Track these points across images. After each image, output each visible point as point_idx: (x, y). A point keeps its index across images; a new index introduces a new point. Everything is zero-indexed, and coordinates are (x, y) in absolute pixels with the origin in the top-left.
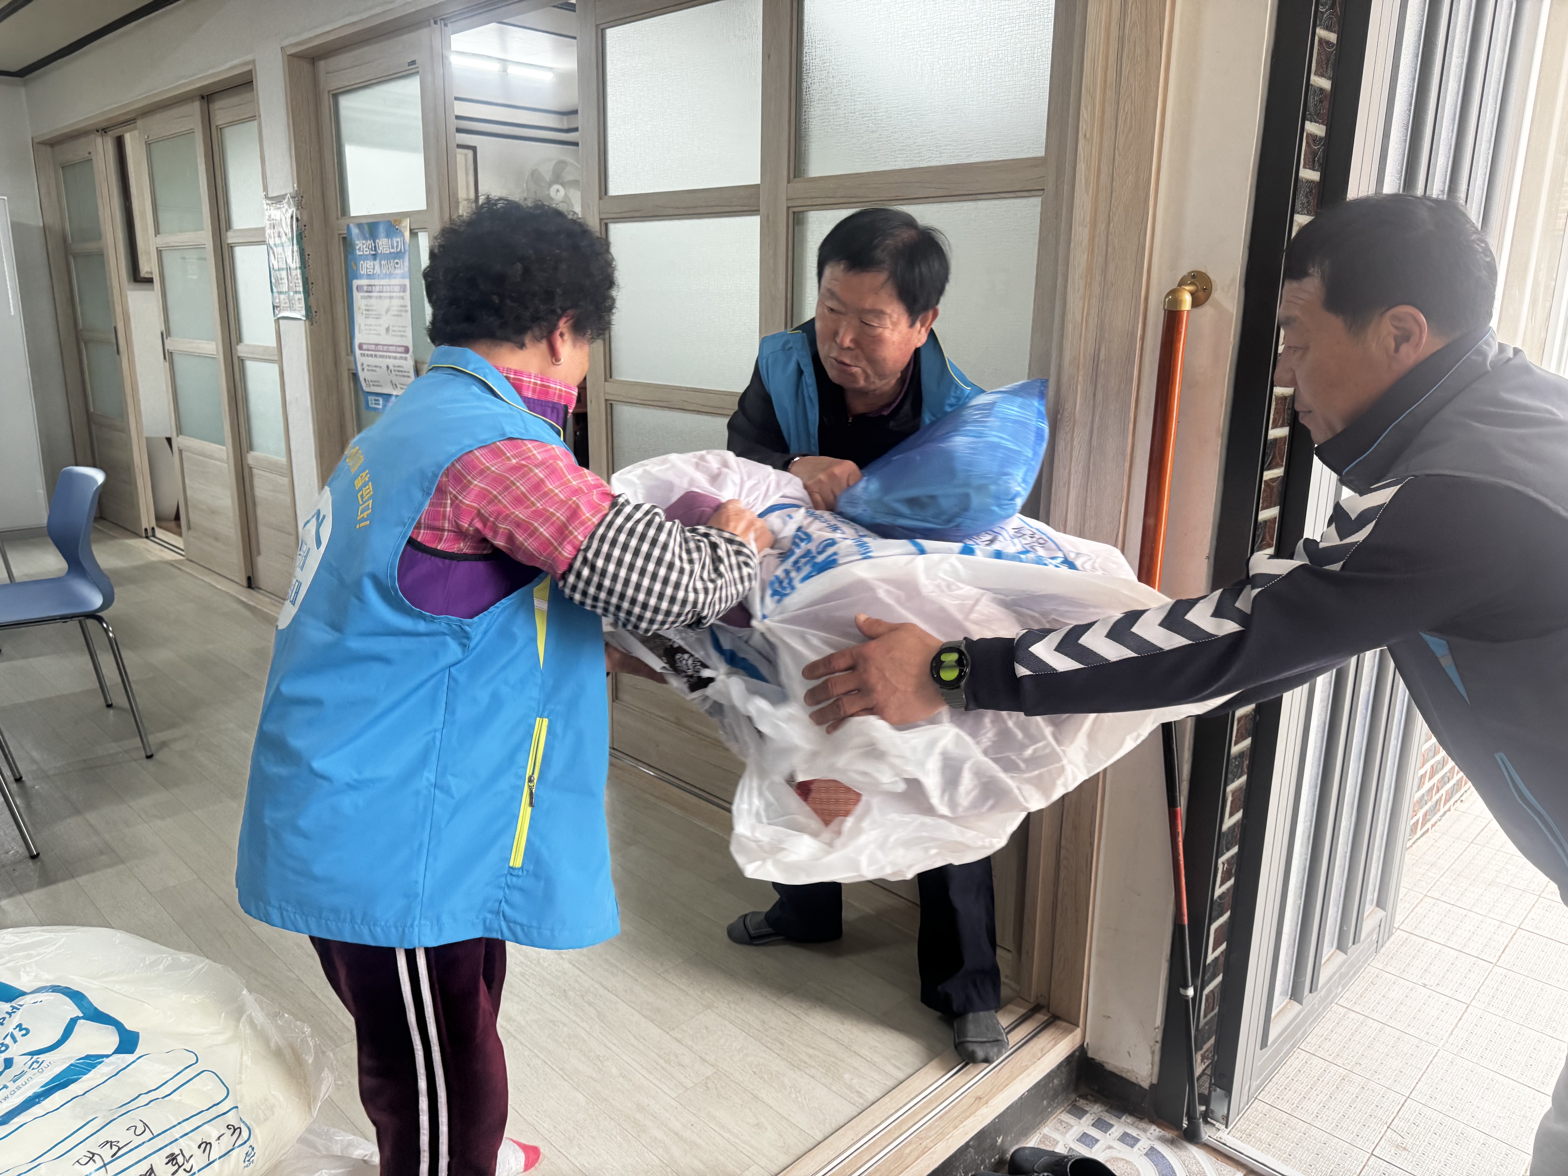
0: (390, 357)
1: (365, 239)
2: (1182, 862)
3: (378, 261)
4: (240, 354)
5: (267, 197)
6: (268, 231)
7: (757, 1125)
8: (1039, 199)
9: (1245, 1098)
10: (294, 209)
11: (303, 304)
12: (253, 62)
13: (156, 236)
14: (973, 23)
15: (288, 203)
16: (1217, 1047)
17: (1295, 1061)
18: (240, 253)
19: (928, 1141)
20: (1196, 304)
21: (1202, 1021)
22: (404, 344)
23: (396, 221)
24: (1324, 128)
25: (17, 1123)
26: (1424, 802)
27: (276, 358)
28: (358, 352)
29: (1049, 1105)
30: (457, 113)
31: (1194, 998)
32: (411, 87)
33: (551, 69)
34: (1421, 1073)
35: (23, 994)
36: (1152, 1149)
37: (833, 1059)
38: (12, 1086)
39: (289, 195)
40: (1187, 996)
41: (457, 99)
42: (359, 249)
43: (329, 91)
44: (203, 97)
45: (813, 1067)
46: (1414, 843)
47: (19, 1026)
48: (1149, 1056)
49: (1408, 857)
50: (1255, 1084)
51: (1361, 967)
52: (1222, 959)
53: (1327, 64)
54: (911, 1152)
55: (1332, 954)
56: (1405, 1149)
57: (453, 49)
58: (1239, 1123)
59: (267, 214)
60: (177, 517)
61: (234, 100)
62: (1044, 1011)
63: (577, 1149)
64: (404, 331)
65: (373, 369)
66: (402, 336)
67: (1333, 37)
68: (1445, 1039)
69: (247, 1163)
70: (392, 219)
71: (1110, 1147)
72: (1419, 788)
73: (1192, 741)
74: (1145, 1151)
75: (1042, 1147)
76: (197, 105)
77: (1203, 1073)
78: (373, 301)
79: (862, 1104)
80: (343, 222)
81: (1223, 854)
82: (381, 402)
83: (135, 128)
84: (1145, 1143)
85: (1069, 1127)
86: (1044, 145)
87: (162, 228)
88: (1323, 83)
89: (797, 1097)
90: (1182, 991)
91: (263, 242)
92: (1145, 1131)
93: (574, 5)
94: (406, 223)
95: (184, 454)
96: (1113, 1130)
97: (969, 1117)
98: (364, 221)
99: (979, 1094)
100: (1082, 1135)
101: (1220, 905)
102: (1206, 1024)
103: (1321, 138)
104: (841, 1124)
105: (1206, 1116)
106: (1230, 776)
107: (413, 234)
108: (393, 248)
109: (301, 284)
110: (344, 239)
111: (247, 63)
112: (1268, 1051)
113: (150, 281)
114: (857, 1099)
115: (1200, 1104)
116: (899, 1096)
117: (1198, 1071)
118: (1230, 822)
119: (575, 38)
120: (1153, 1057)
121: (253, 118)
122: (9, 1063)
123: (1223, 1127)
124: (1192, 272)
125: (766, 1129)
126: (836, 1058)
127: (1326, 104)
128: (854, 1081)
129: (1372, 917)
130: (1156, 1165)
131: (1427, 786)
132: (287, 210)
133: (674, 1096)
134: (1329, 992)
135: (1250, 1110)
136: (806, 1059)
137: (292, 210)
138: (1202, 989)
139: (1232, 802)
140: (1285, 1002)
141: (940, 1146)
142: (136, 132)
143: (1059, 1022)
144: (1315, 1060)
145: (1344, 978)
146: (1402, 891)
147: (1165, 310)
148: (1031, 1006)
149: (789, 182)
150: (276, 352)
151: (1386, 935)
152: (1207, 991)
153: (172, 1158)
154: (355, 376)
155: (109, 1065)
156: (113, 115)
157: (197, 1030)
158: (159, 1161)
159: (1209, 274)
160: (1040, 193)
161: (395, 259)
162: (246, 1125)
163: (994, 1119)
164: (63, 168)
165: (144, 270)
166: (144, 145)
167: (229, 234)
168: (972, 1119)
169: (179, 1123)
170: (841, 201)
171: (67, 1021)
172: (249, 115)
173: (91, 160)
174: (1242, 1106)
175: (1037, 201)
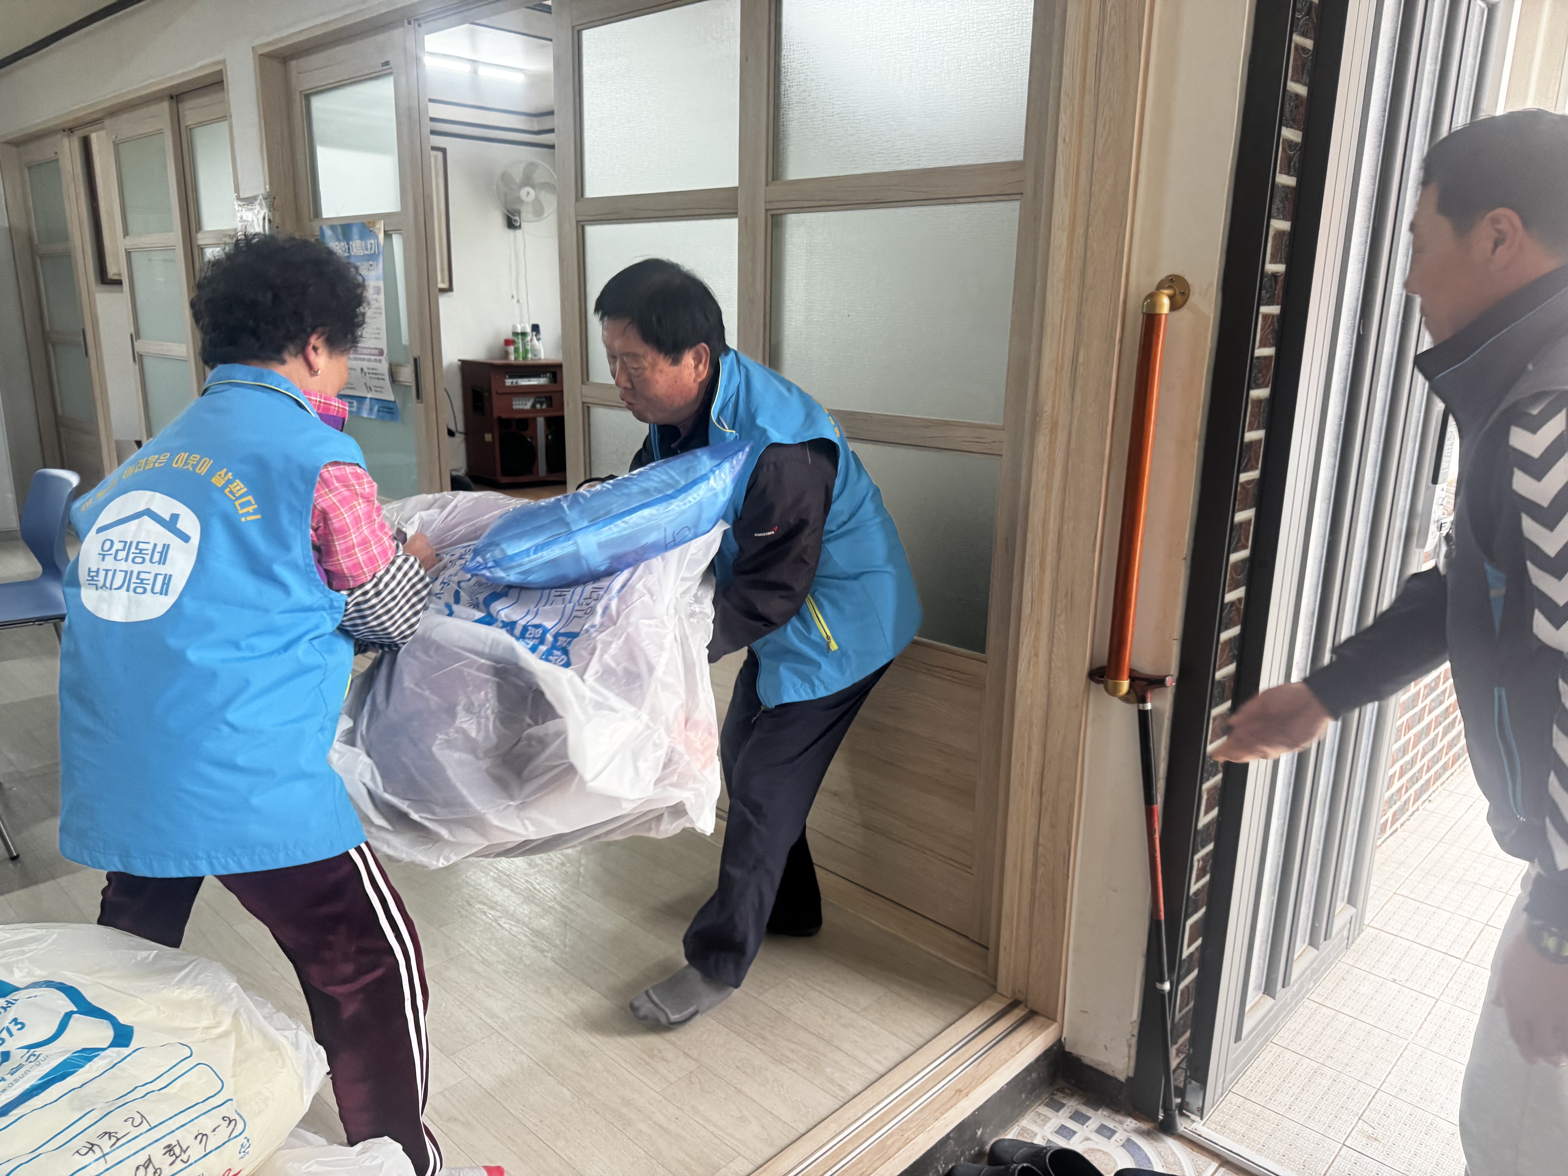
0: (364, 359)
1: (338, 240)
2: (1159, 859)
5: (238, 198)
7: (742, 1117)
8: (1018, 203)
9: (1219, 1091)
10: (266, 209)
12: (223, 62)
13: (124, 237)
14: (952, 27)
15: (261, 204)
16: (1192, 1041)
17: (1268, 1055)
19: (909, 1133)
20: (1174, 307)
21: (1178, 1016)
22: (379, 347)
23: (369, 223)
24: (1300, 134)
25: (16, 1115)
26: (1393, 802)
29: (1027, 1098)
30: (432, 115)
31: (1170, 992)
32: (385, 88)
33: (521, 70)
34: (1391, 1066)
35: (17, 989)
36: (1129, 1140)
37: (814, 1054)
38: (10, 1078)
39: (260, 197)
40: (1163, 991)
41: (431, 100)
43: (301, 92)
44: (172, 97)
45: (795, 1061)
46: (1383, 842)
47: (15, 1021)
48: (1126, 1050)
49: (1377, 856)
50: (1228, 1077)
51: (1332, 962)
52: (1197, 955)
53: (1303, 70)
54: (893, 1143)
55: (1304, 950)
56: (1376, 1139)
57: (427, 50)
58: (1214, 1114)
59: (239, 215)
61: (205, 100)
62: (1022, 1006)
63: (563, 1142)
64: (379, 334)
66: (376, 338)
67: (1309, 44)
68: (1414, 1032)
69: (242, 1154)
70: (365, 221)
71: (1087, 1139)
72: (1388, 789)
73: (1168, 740)
74: (1122, 1143)
75: (1021, 1138)
76: (165, 105)
77: (1178, 1067)
79: (844, 1098)
80: (316, 224)
81: (1198, 851)
82: (355, 405)
83: (103, 129)
84: (1121, 1136)
85: (1047, 1119)
86: (1023, 149)
87: (131, 227)
88: (1299, 89)
89: (779, 1091)
90: (1158, 985)
92: (1121, 1123)
93: (549, 7)
94: (380, 226)
96: (1090, 1122)
97: (949, 1109)
98: (336, 223)
99: (960, 1087)
100: (1060, 1128)
101: (1195, 902)
102: (1181, 1019)
103: (1297, 144)
104: (824, 1117)
105: (1181, 1107)
106: (1205, 775)
107: (388, 235)
108: (367, 249)
111: (218, 63)
112: (1242, 1045)
113: (119, 283)
114: (839, 1092)
115: (1177, 1096)
116: (881, 1089)
117: (1174, 1063)
118: (1204, 820)
119: (551, 40)
120: (1129, 1051)
121: (223, 118)
122: (6, 1056)
123: (1198, 1119)
124: (1170, 276)
125: (750, 1122)
126: (817, 1052)
127: (1302, 110)
128: (836, 1075)
129: (1343, 914)
130: (1133, 1156)
131: (1397, 785)
132: (259, 212)
133: (658, 1090)
134: (1301, 987)
135: (1224, 1102)
136: (788, 1054)
137: (264, 211)
138: (1178, 984)
139: (1208, 800)
140: (1258, 997)
141: (921, 1138)
142: (102, 133)
143: (1037, 1018)
144: (1288, 1054)
145: (1315, 973)
146: (1372, 889)
147: (1144, 313)
148: (1009, 1001)
149: (767, 185)
151: (1357, 932)
152: (1182, 986)
153: (169, 1149)
155: (104, 1058)
156: (78, 115)
157: (192, 1025)
158: (157, 1153)
159: (1187, 278)
160: (1019, 197)
161: (368, 261)
162: (241, 1117)
163: (974, 1112)
164: (29, 168)
165: (112, 271)
166: (111, 145)
167: (200, 235)
168: (952, 1111)
169: (176, 1115)
170: (819, 204)
171: (62, 1015)
172: (220, 116)
173: (57, 160)
174: (1216, 1098)
175: (1016, 205)
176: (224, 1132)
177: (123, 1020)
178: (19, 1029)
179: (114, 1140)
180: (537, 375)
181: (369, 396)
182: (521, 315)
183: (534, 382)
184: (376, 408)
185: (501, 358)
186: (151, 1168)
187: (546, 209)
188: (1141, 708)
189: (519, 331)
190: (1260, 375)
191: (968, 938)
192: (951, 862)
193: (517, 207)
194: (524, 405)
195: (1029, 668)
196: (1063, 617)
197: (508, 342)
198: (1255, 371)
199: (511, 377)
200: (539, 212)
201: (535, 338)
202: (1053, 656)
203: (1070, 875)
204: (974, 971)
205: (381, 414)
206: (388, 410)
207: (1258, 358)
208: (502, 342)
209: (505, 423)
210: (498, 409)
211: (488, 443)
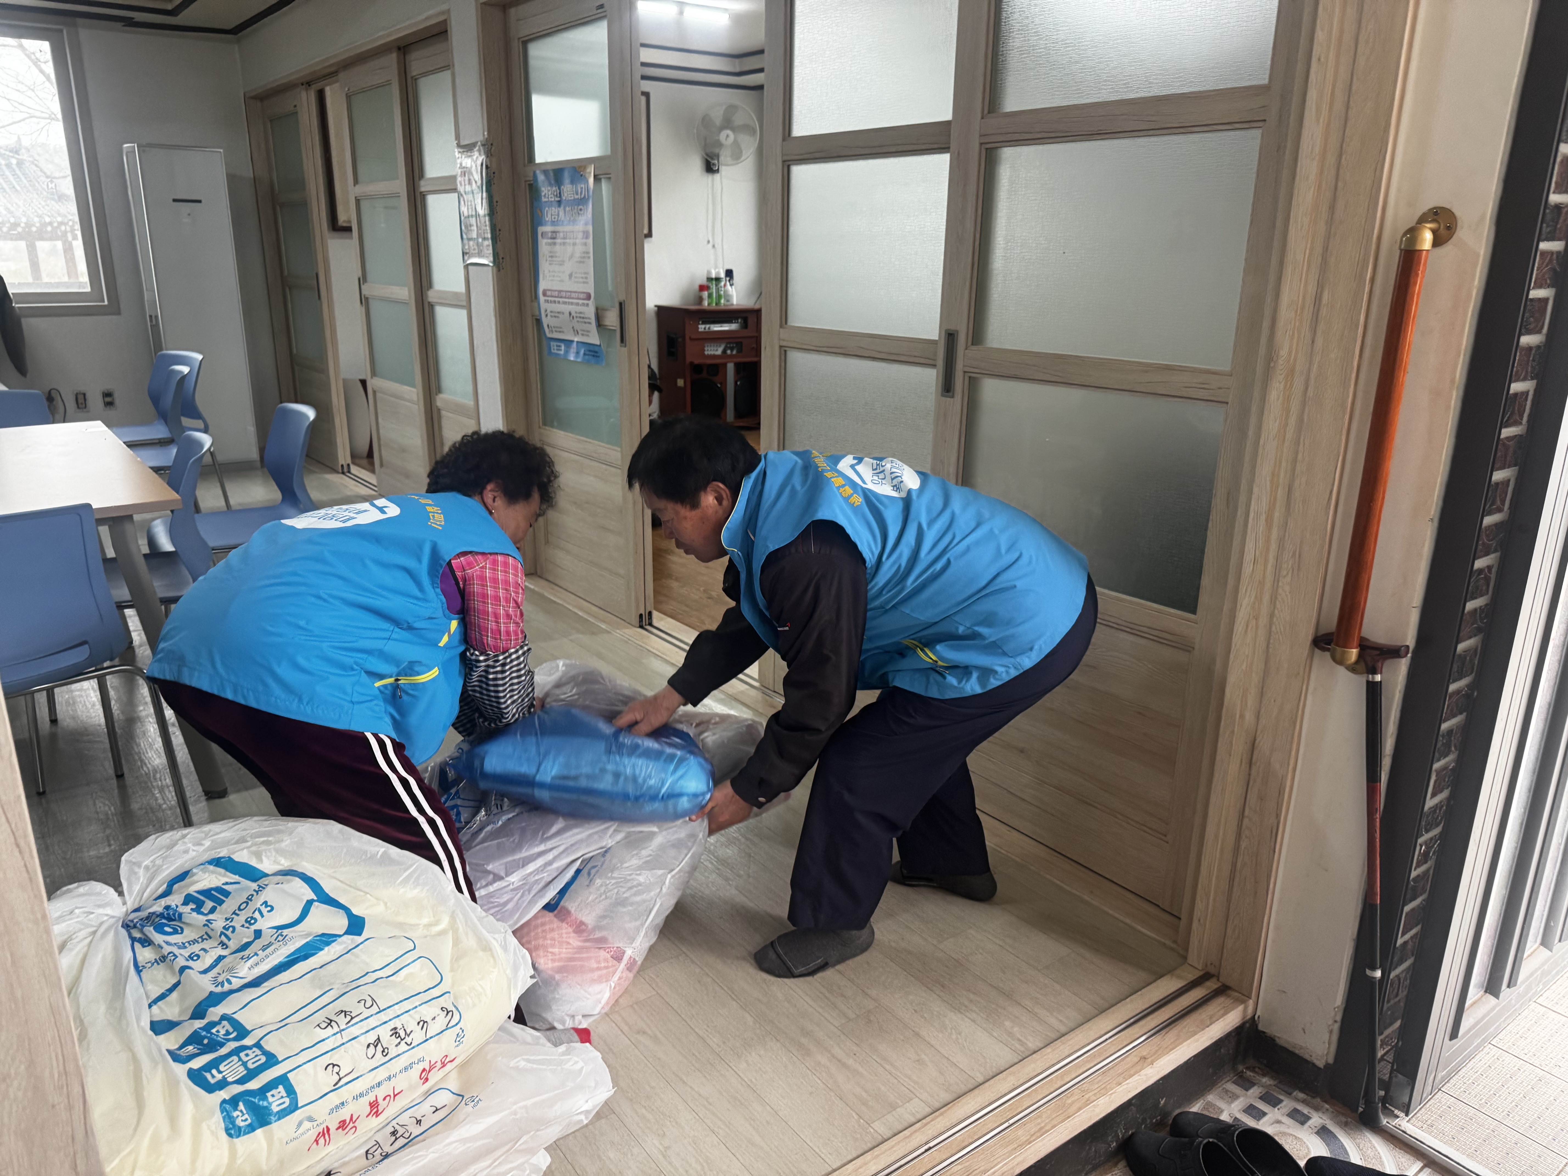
0: (572, 304)
1: (551, 185)
2: (1378, 841)
3: (562, 208)
4: (430, 300)
5: (459, 146)
6: (459, 179)
7: (918, 1061)
8: (1260, 131)
9: (1429, 1087)
10: (483, 157)
11: (491, 251)
12: (448, 11)
13: (354, 185)
15: (479, 151)
16: (1402, 1033)
17: (1485, 1057)
18: (432, 201)
19: (1091, 1094)
20: (1437, 242)
21: (1388, 1004)
22: (588, 291)
23: (580, 167)
27: (464, 303)
28: (542, 298)
30: (643, 60)
31: (1381, 980)
32: (599, 32)
33: (726, 10)
35: (266, 875)
36: (1324, 1127)
37: (994, 1006)
38: (262, 955)
39: (479, 144)
40: (1374, 978)
41: (642, 45)
42: (545, 196)
43: (519, 39)
44: (399, 49)
45: (974, 1011)
47: (265, 904)
48: (1326, 1037)
50: (1440, 1075)
51: (1565, 966)
52: (1413, 944)
54: (1073, 1103)
55: (1535, 950)
58: (1421, 1112)
59: (459, 161)
60: (370, 455)
61: (430, 50)
62: (1214, 980)
64: (586, 278)
65: (556, 315)
66: (584, 283)
69: (458, 1043)
70: (576, 165)
71: (1278, 1122)
74: (1316, 1129)
75: (1205, 1113)
76: (394, 57)
77: (1383, 1058)
78: (557, 248)
79: (1023, 1052)
80: (529, 169)
81: (1422, 835)
82: (563, 348)
83: (337, 81)
84: (1315, 1122)
85: (1235, 1097)
86: (1268, 72)
87: (360, 178)
89: (957, 1038)
90: (1368, 972)
91: (455, 190)
92: (1317, 1109)
94: (591, 170)
95: (379, 395)
96: (1282, 1105)
97: (1131, 1076)
98: (549, 167)
99: (1145, 1054)
100: (1249, 1106)
101: (1414, 888)
102: (1388, 1009)
105: (1385, 1101)
106: (1438, 753)
107: (597, 179)
108: (577, 194)
109: (489, 231)
110: (531, 186)
111: (443, 13)
112: (1458, 1043)
113: (349, 229)
114: (1017, 1046)
115: (1380, 1089)
116: (1061, 1048)
117: (1380, 1052)
118: (1431, 802)
120: (1330, 1037)
121: (448, 67)
122: (258, 935)
123: (1402, 1115)
124: (1435, 208)
125: (927, 1066)
126: (997, 1005)
128: (1015, 1030)
130: (1328, 1145)
132: (477, 158)
133: (837, 1025)
134: (1529, 988)
135: (1432, 1101)
136: (966, 1003)
138: (1390, 971)
139: (1435, 782)
140: (1480, 995)
141: (1102, 1101)
142: (336, 86)
143: (1229, 992)
144: (1508, 1057)
145: (1546, 975)
147: (1401, 250)
148: (1198, 974)
149: (982, 118)
150: (464, 298)
152: (1396, 973)
153: (396, 1031)
154: (538, 322)
155: (341, 944)
156: (317, 68)
157: (413, 921)
158: (385, 1033)
159: (1454, 210)
160: (1260, 124)
161: (579, 205)
162: (457, 1009)
163: (1158, 1081)
164: (271, 121)
165: (342, 219)
166: (345, 98)
167: (422, 183)
168: (1136, 1077)
169: (401, 1001)
170: (1039, 136)
171: (305, 902)
172: (442, 65)
173: (296, 113)
174: (1425, 1095)
175: (1257, 133)
176: (442, 1021)
177: (355, 911)
178: (268, 911)
179: (349, 1018)
180: (728, 321)
181: (576, 339)
182: (716, 260)
183: (726, 327)
184: (582, 352)
185: (695, 304)
186: (379, 1048)
187: (744, 152)
188: (1371, 679)
189: (713, 276)
190: (1532, 319)
191: (1158, 906)
192: (1145, 828)
193: (716, 151)
194: (715, 350)
195: (1246, 631)
196: (1289, 579)
197: (702, 288)
198: (1527, 315)
199: (703, 323)
200: (737, 156)
201: (728, 283)
202: (1275, 619)
203: (1277, 850)
204: (1163, 940)
205: (587, 357)
206: (593, 353)
207: (1532, 300)
208: (697, 287)
209: (697, 368)
210: (691, 356)
211: (680, 387)
